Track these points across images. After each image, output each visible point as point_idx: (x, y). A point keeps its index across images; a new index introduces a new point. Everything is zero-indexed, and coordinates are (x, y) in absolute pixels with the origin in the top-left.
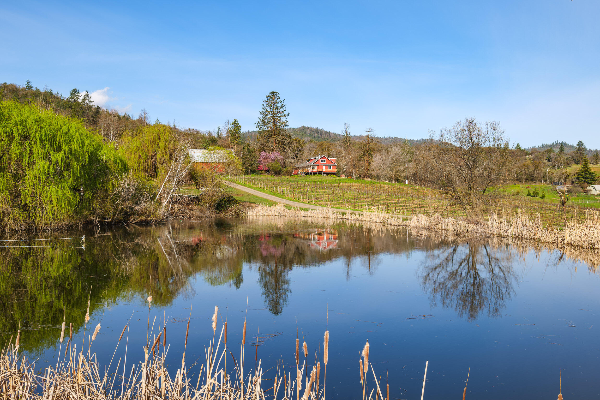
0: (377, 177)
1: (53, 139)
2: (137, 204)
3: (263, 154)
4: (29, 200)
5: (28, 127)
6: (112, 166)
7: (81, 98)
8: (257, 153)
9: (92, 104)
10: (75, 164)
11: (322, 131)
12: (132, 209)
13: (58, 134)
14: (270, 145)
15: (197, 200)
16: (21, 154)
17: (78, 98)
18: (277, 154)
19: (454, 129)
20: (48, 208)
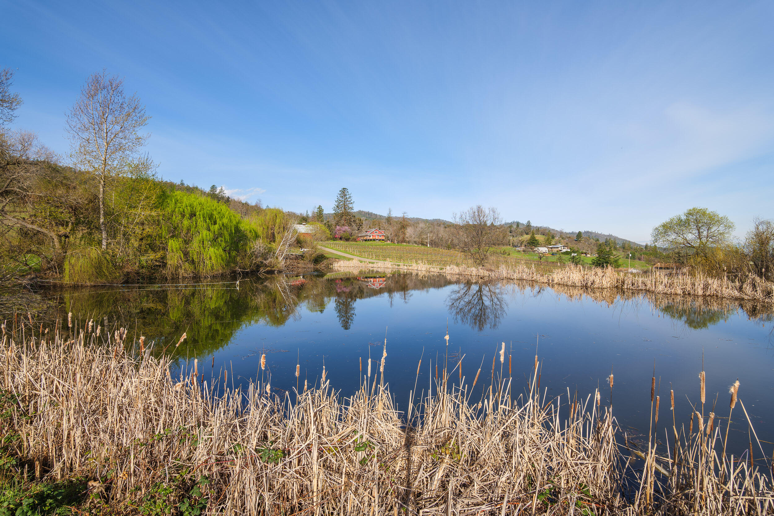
0: (409, 242)
1: (211, 217)
2: (265, 260)
3: (338, 227)
4: (195, 257)
5: (194, 208)
6: (249, 235)
7: (218, 191)
8: (334, 227)
9: (224, 195)
10: (226, 232)
11: (371, 213)
12: (262, 263)
13: (215, 213)
14: (343, 222)
15: (302, 257)
16: (190, 226)
17: (215, 191)
18: (346, 228)
19: (468, 211)
20: (208, 262)
